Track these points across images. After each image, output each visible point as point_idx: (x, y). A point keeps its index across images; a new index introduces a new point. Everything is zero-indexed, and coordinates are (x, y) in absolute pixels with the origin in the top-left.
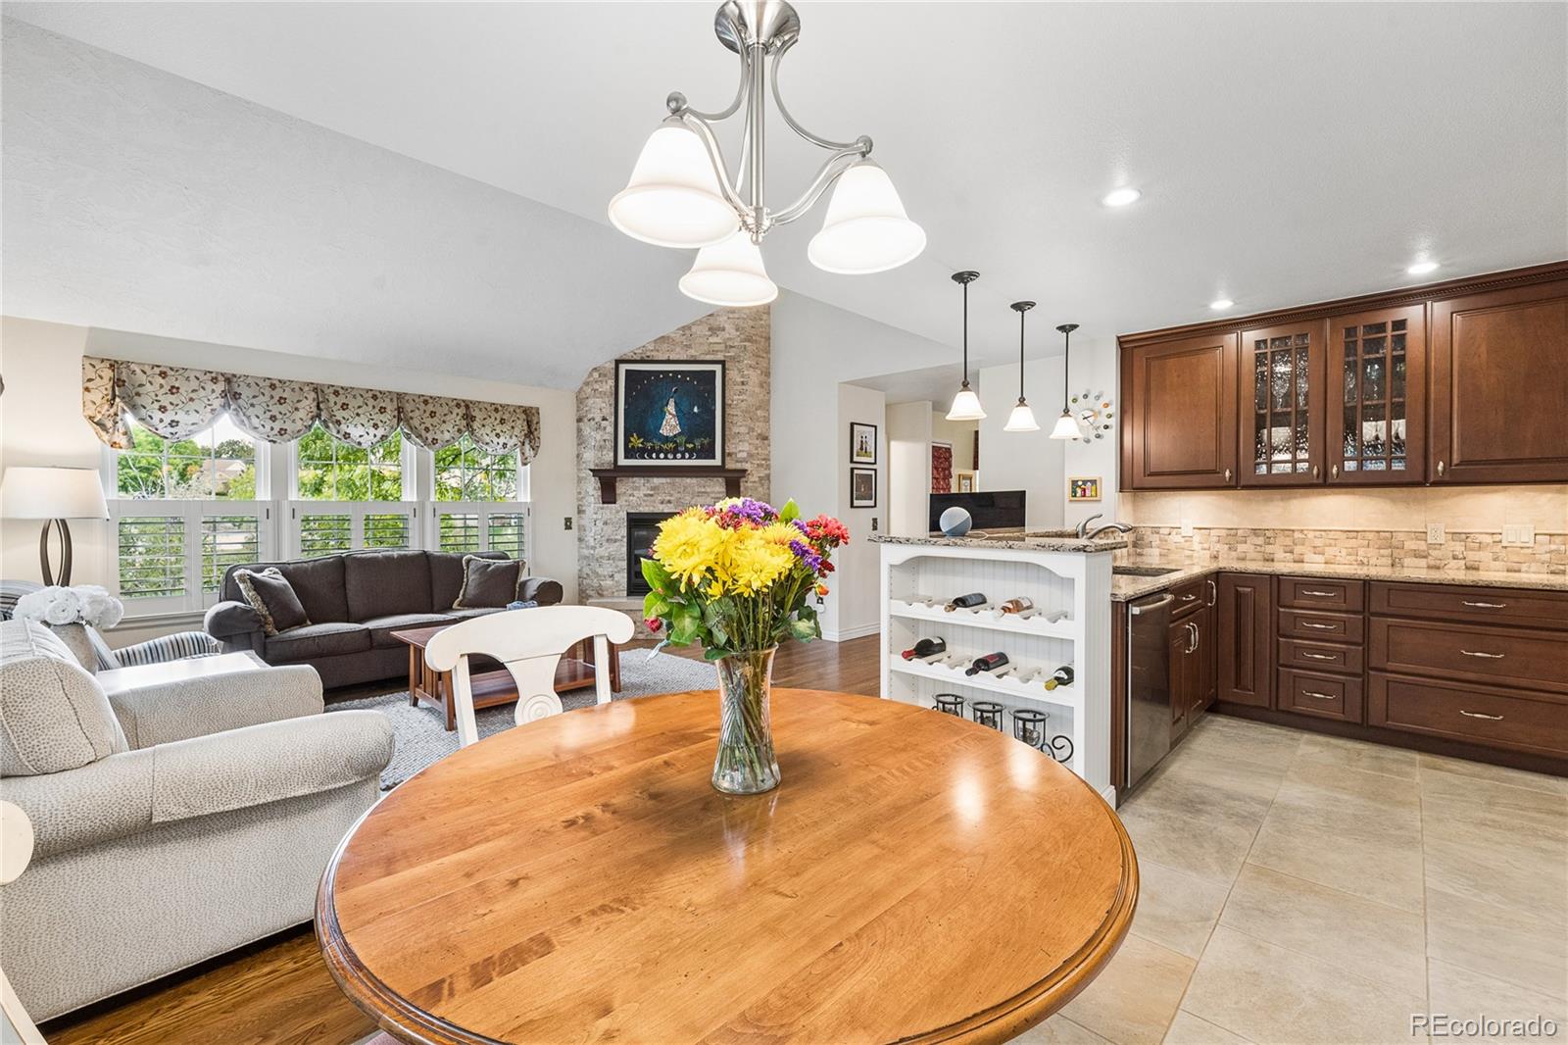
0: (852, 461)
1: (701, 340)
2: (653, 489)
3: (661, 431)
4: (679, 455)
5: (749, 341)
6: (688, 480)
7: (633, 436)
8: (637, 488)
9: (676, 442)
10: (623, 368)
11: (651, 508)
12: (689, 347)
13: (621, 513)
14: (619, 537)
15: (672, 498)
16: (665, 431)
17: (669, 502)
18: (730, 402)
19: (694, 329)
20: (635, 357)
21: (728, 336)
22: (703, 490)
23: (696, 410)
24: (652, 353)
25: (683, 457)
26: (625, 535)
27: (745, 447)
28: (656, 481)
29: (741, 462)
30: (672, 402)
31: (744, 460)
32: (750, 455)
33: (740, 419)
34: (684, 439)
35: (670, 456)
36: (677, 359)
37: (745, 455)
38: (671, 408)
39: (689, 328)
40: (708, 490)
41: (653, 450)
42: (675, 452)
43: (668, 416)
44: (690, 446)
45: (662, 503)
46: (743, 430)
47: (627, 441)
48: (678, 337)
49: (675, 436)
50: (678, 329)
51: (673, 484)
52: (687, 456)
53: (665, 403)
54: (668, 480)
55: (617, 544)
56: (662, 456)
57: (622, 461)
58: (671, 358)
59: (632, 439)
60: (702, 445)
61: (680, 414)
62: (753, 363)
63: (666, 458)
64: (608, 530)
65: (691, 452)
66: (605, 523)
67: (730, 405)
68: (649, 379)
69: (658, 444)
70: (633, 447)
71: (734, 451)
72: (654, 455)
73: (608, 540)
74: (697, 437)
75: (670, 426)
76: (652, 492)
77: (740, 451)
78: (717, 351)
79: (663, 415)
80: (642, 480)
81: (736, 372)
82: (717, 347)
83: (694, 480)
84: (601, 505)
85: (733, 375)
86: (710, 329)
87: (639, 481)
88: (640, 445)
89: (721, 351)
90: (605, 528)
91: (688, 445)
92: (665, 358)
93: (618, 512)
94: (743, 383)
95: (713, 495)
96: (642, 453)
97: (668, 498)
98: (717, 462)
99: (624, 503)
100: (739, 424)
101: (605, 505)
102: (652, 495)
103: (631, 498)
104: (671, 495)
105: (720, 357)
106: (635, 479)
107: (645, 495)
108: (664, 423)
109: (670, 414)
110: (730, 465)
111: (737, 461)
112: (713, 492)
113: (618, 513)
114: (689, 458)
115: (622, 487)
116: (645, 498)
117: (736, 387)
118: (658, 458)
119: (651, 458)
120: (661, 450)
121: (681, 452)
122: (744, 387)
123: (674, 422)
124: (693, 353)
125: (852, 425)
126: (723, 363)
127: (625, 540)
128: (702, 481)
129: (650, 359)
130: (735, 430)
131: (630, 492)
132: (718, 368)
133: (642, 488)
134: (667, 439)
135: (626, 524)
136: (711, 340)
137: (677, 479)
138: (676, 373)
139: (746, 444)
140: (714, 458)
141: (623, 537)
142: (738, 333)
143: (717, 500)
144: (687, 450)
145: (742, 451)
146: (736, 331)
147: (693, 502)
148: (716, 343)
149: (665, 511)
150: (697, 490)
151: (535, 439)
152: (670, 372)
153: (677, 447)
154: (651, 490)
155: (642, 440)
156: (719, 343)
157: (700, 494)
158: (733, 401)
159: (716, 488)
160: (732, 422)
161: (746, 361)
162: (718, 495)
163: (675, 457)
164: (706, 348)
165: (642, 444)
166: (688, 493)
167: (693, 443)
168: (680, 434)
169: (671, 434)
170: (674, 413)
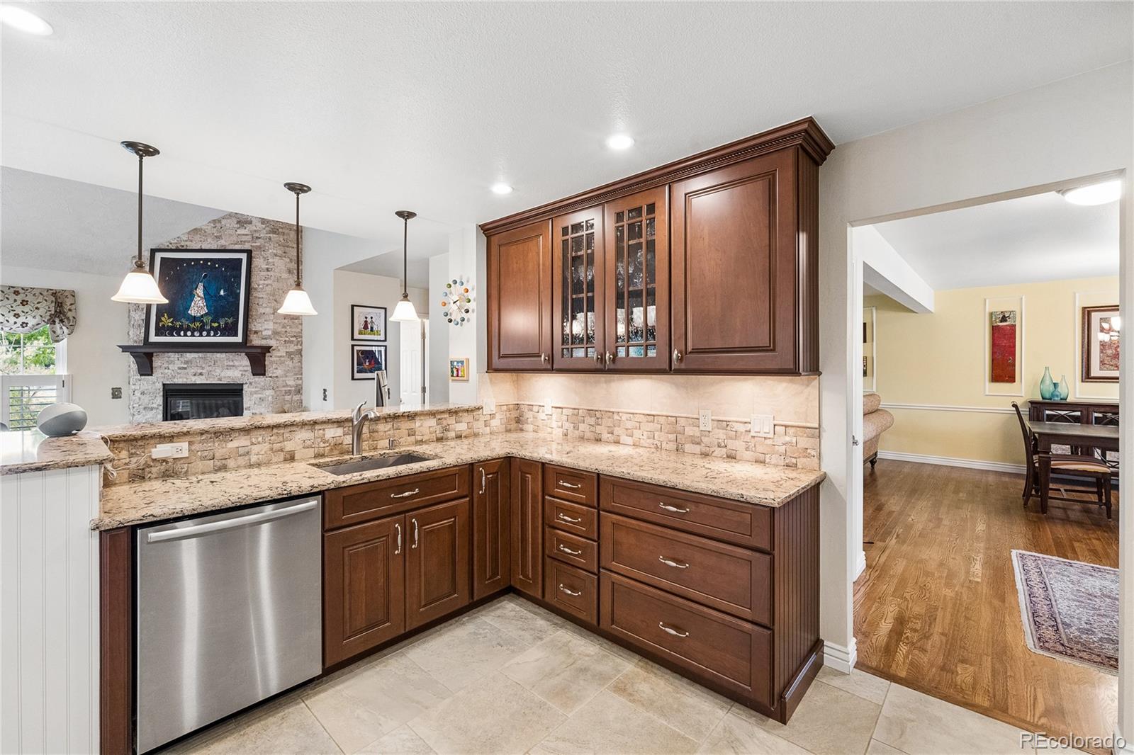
0: (353, 339)
1: (231, 232)
2: (187, 362)
3: (189, 312)
4: (205, 333)
5: (274, 233)
6: (218, 355)
7: (164, 316)
8: (172, 362)
10: (159, 256)
11: (185, 380)
12: (218, 238)
13: (157, 384)
14: (155, 406)
15: (204, 371)
16: (193, 312)
17: (201, 374)
18: (257, 286)
19: (224, 222)
20: (171, 246)
21: (254, 228)
22: (231, 363)
23: (222, 293)
24: (187, 243)
25: (208, 335)
26: (161, 403)
27: (270, 326)
28: (189, 356)
29: (266, 339)
30: (201, 286)
31: (269, 338)
32: (275, 333)
33: (265, 300)
34: (210, 318)
35: (197, 334)
36: (209, 247)
37: (270, 333)
38: (200, 291)
39: (220, 221)
40: (236, 363)
41: (181, 328)
42: (201, 330)
43: (196, 299)
44: (215, 325)
45: (195, 375)
46: (268, 311)
47: (158, 320)
48: (209, 229)
49: (202, 316)
50: (210, 222)
51: (205, 359)
52: (212, 333)
53: (194, 287)
54: (200, 355)
55: (154, 411)
56: (189, 333)
57: (153, 338)
58: (203, 248)
59: (163, 319)
60: (226, 324)
62: (280, 252)
63: (193, 335)
64: (146, 399)
65: (216, 330)
66: (143, 393)
67: (256, 289)
68: (181, 266)
69: (186, 323)
70: (163, 325)
71: (260, 329)
72: (182, 333)
73: (145, 408)
74: (223, 317)
75: (198, 307)
76: (185, 366)
77: (264, 330)
78: (245, 242)
79: (192, 297)
80: (177, 355)
81: (262, 260)
82: (244, 238)
83: (224, 355)
84: (139, 377)
85: (258, 262)
86: (238, 222)
87: (173, 356)
88: (170, 324)
89: (249, 242)
90: (143, 397)
91: (213, 324)
92: (198, 247)
93: (154, 383)
94: (268, 270)
95: (241, 368)
96: (172, 331)
97: (200, 371)
98: (240, 339)
99: (160, 375)
100: (262, 305)
101: (143, 377)
102: (185, 368)
103: (166, 371)
104: (203, 368)
105: (247, 246)
106: (170, 354)
107: (179, 368)
108: (193, 304)
109: (199, 296)
110: (256, 341)
111: (263, 339)
112: (239, 366)
113: (153, 385)
114: (214, 336)
115: (157, 362)
116: (180, 371)
117: (262, 273)
118: (185, 335)
119: (180, 335)
120: (188, 329)
121: (206, 331)
122: (269, 273)
123: (202, 303)
124: (223, 243)
125: (353, 306)
126: (249, 252)
127: (161, 408)
128: (230, 355)
129: (185, 248)
130: (262, 310)
131: (166, 365)
132: (244, 256)
133: (177, 362)
134: (194, 319)
135: (161, 394)
136: (239, 232)
137: (208, 354)
138: (206, 260)
139: (271, 324)
140: (236, 335)
141: (159, 405)
142: (264, 226)
143: (244, 373)
144: (212, 328)
145: (268, 329)
146: (262, 224)
147: (222, 375)
148: (244, 235)
149: (197, 383)
150: (226, 364)
151: (68, 319)
152: (201, 259)
153: (203, 326)
154: (185, 363)
155: (172, 319)
156: (246, 235)
157: (229, 367)
158: (259, 286)
159: (243, 362)
160: (258, 304)
161: (270, 251)
162: (246, 368)
163: (201, 335)
164: (235, 238)
165: (172, 322)
166: (219, 366)
167: (218, 323)
168: (206, 314)
169: (199, 314)
170: (203, 296)
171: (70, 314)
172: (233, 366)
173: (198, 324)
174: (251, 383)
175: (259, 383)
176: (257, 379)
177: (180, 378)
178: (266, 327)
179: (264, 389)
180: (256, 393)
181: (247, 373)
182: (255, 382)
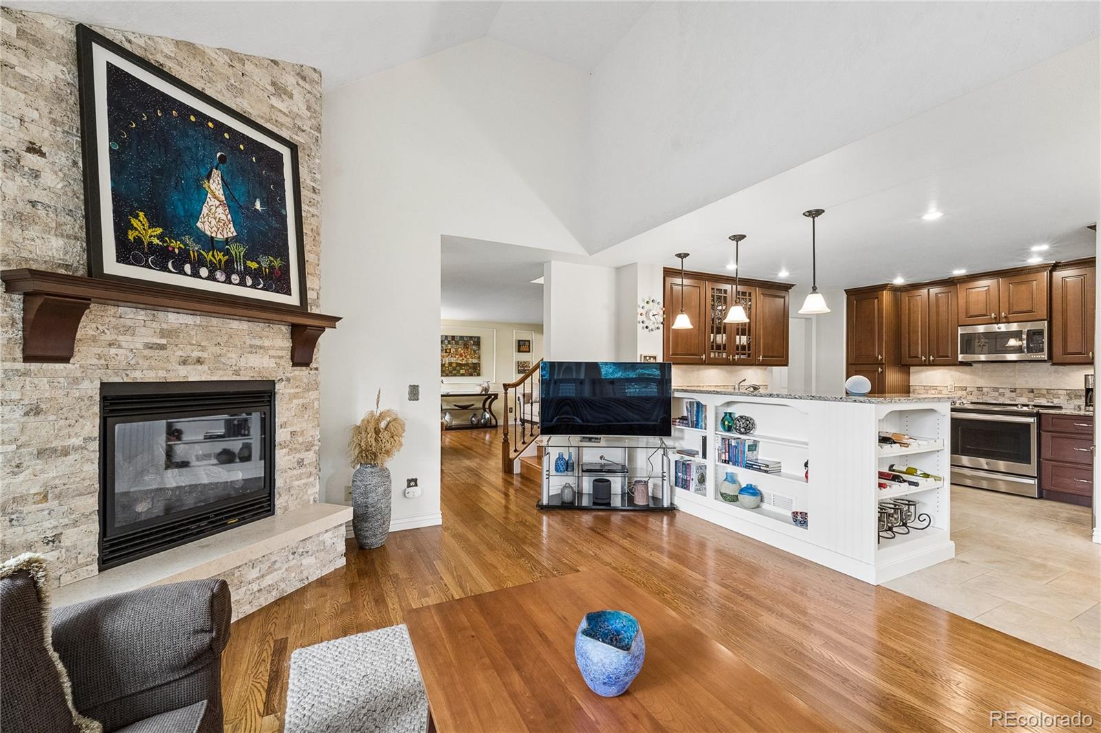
1: (259, 92)
2: (163, 333)
3: (199, 224)
4: (236, 279)
7: (137, 217)
8: (129, 330)
9: (227, 252)
10: (100, 53)
11: (160, 374)
13: (84, 384)
14: (77, 441)
15: (204, 355)
16: (207, 226)
17: (199, 361)
19: (249, 67)
21: (296, 109)
22: (258, 342)
23: (258, 205)
25: (242, 283)
26: (94, 434)
28: (174, 319)
30: (216, 177)
34: (242, 250)
35: (218, 276)
38: (215, 185)
39: (241, 60)
40: (267, 343)
41: (184, 256)
42: (227, 270)
43: (211, 201)
44: (254, 265)
45: (183, 363)
47: (121, 228)
48: (220, 63)
49: (227, 241)
50: (221, 51)
51: (205, 328)
52: (249, 281)
53: (204, 172)
54: (198, 320)
55: (71, 458)
56: (204, 272)
57: (110, 267)
58: (209, 93)
59: (134, 222)
60: (271, 268)
61: (234, 204)
63: (211, 277)
64: (44, 426)
65: (256, 275)
66: (36, 412)
68: (165, 109)
69: (193, 249)
70: (137, 241)
72: (187, 269)
73: (39, 453)
74: (265, 255)
75: (216, 219)
76: (164, 341)
78: (283, 126)
80: (142, 315)
81: (306, 169)
83: (245, 325)
84: (23, 366)
85: (303, 170)
86: (271, 83)
87: (133, 316)
88: (156, 241)
89: (289, 129)
90: (34, 423)
91: (249, 263)
93: (76, 381)
95: (272, 352)
96: (160, 257)
97: (196, 354)
98: (293, 300)
99: (95, 361)
101: (36, 367)
102: (162, 347)
103: (113, 351)
104: (203, 349)
105: (288, 137)
106: (121, 310)
107: (150, 347)
109: (215, 198)
112: (273, 348)
113: (74, 384)
114: (252, 286)
116: (147, 352)
118: (195, 274)
119: (181, 272)
120: (201, 261)
121: (237, 273)
123: (222, 214)
126: (293, 148)
128: (257, 327)
129: (165, 71)
131: (109, 336)
132: (287, 151)
133: (139, 330)
134: (211, 243)
135: (97, 409)
136: (274, 101)
137: (215, 321)
138: (220, 125)
140: (288, 291)
141: (88, 439)
142: (309, 112)
143: (278, 361)
144: (248, 271)
146: (308, 108)
147: (242, 363)
148: (281, 110)
149: (190, 379)
150: (248, 342)
152: (210, 119)
153: (231, 261)
155: (159, 231)
156: (286, 114)
157: (254, 349)
159: (278, 340)
162: (280, 353)
163: (228, 281)
164: (266, 109)
165: (160, 237)
166: (235, 346)
167: (258, 263)
168: (235, 240)
169: (219, 236)
170: (223, 198)
172: (261, 347)
173: (221, 255)
174: (288, 380)
175: (301, 380)
176: (297, 373)
177: (151, 368)
179: (308, 390)
180: (295, 396)
181: (282, 362)
182: (295, 378)
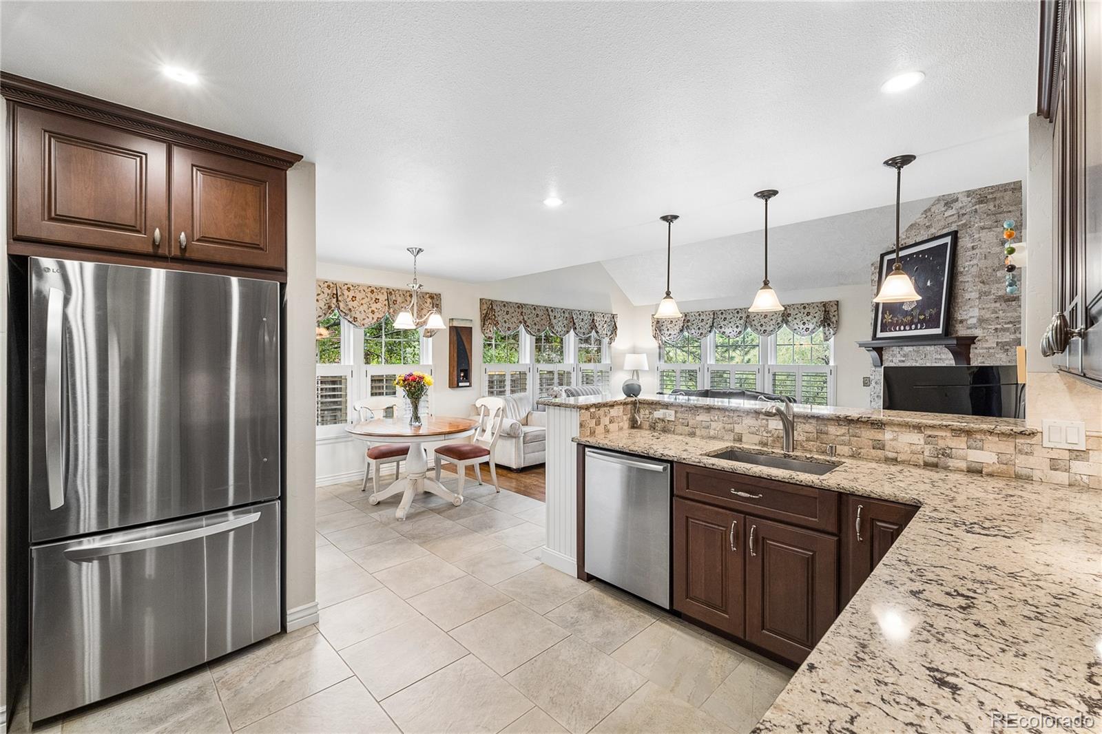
1: (939, 217)
2: (905, 356)
3: (903, 307)
4: (913, 326)
5: (981, 202)
6: (928, 348)
7: (886, 314)
9: (912, 315)
10: (886, 259)
12: (929, 227)
16: (906, 307)
18: (962, 270)
19: (933, 209)
20: (895, 248)
21: (960, 205)
22: (940, 357)
23: (929, 284)
24: (905, 241)
25: (916, 328)
27: (975, 312)
28: (906, 349)
29: (971, 328)
30: (913, 280)
31: (974, 326)
32: (982, 321)
33: (971, 284)
34: (918, 311)
35: (907, 328)
36: (922, 239)
37: (974, 321)
39: (930, 209)
40: (944, 357)
41: (897, 323)
42: (911, 324)
44: (922, 317)
46: (975, 295)
47: (883, 318)
48: (922, 221)
49: (912, 310)
50: (922, 214)
51: (918, 352)
52: (919, 326)
56: (902, 328)
57: (880, 335)
58: (917, 241)
59: (886, 316)
60: (931, 315)
62: (988, 223)
63: (905, 329)
65: (922, 323)
66: (876, 384)
67: (961, 273)
69: (900, 318)
70: (886, 322)
71: (965, 317)
72: (898, 328)
74: (929, 309)
75: (910, 301)
76: (904, 359)
77: (971, 317)
78: (951, 223)
80: (898, 349)
81: (968, 239)
82: (951, 219)
83: (932, 348)
84: (874, 368)
85: (963, 242)
86: (946, 204)
88: (890, 321)
89: (955, 222)
90: (876, 387)
91: (920, 317)
92: (913, 242)
94: (973, 248)
96: (891, 326)
98: (940, 330)
100: (970, 290)
101: (876, 370)
102: (904, 361)
105: (953, 228)
106: (894, 348)
110: (962, 331)
111: (968, 328)
114: (921, 329)
115: (885, 355)
117: (968, 253)
118: (900, 330)
119: (896, 330)
120: (902, 323)
121: (915, 324)
122: (974, 252)
124: (932, 231)
126: (954, 234)
128: (938, 348)
129: (904, 245)
130: (967, 296)
131: (891, 359)
132: (949, 240)
133: (898, 355)
134: (906, 314)
136: (947, 214)
137: (921, 348)
138: (919, 253)
139: (976, 310)
140: (939, 326)
142: (970, 198)
144: (919, 321)
145: (973, 317)
146: (968, 197)
148: (950, 216)
150: (935, 357)
151: (833, 323)
152: (914, 254)
153: (912, 319)
154: (904, 357)
155: (891, 316)
156: (953, 215)
158: (964, 268)
160: (963, 289)
161: (976, 225)
162: (951, 362)
163: (911, 329)
164: (942, 223)
165: (891, 319)
166: (928, 359)
167: (924, 315)
168: (915, 308)
169: (910, 309)
171: (834, 319)
172: (940, 359)
173: (909, 318)
178: (971, 314)
